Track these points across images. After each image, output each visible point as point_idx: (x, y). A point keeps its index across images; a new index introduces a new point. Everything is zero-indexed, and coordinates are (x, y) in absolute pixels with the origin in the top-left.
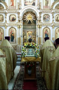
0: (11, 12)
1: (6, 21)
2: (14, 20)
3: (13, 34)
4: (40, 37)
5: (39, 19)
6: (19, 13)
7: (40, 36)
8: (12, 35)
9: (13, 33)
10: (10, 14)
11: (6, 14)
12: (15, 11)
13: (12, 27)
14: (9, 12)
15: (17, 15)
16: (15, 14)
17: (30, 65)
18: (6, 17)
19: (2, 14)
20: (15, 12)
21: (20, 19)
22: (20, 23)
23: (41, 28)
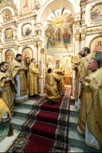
0: (24, 19)
3: (28, 60)
5: (80, 19)
8: (26, 61)
10: (22, 24)
13: (26, 47)
14: (21, 20)
19: (12, 27)
20: (31, 17)
22: (38, 36)
23: (84, 39)
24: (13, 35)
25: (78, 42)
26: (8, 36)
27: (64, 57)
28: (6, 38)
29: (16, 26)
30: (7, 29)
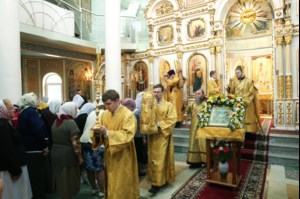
0: (191, 13)
1: (179, 39)
2: (199, 32)
3: (198, 73)
4: (288, 74)
5: (282, 16)
6: (213, 11)
7: (284, 72)
8: (196, 74)
9: (198, 70)
10: (189, 20)
11: (178, 20)
12: (200, 9)
13: (196, 54)
14: (187, 15)
15: (207, 17)
16: (202, 17)
17: (221, 148)
18: (178, 30)
19: (171, 24)
20: (203, 10)
21: (216, 29)
22: (217, 39)
23: (290, 43)
24: (172, 36)
25: (280, 47)
26: (165, 37)
27: (254, 58)
28: (160, 40)
29: (179, 24)
30: (162, 27)
